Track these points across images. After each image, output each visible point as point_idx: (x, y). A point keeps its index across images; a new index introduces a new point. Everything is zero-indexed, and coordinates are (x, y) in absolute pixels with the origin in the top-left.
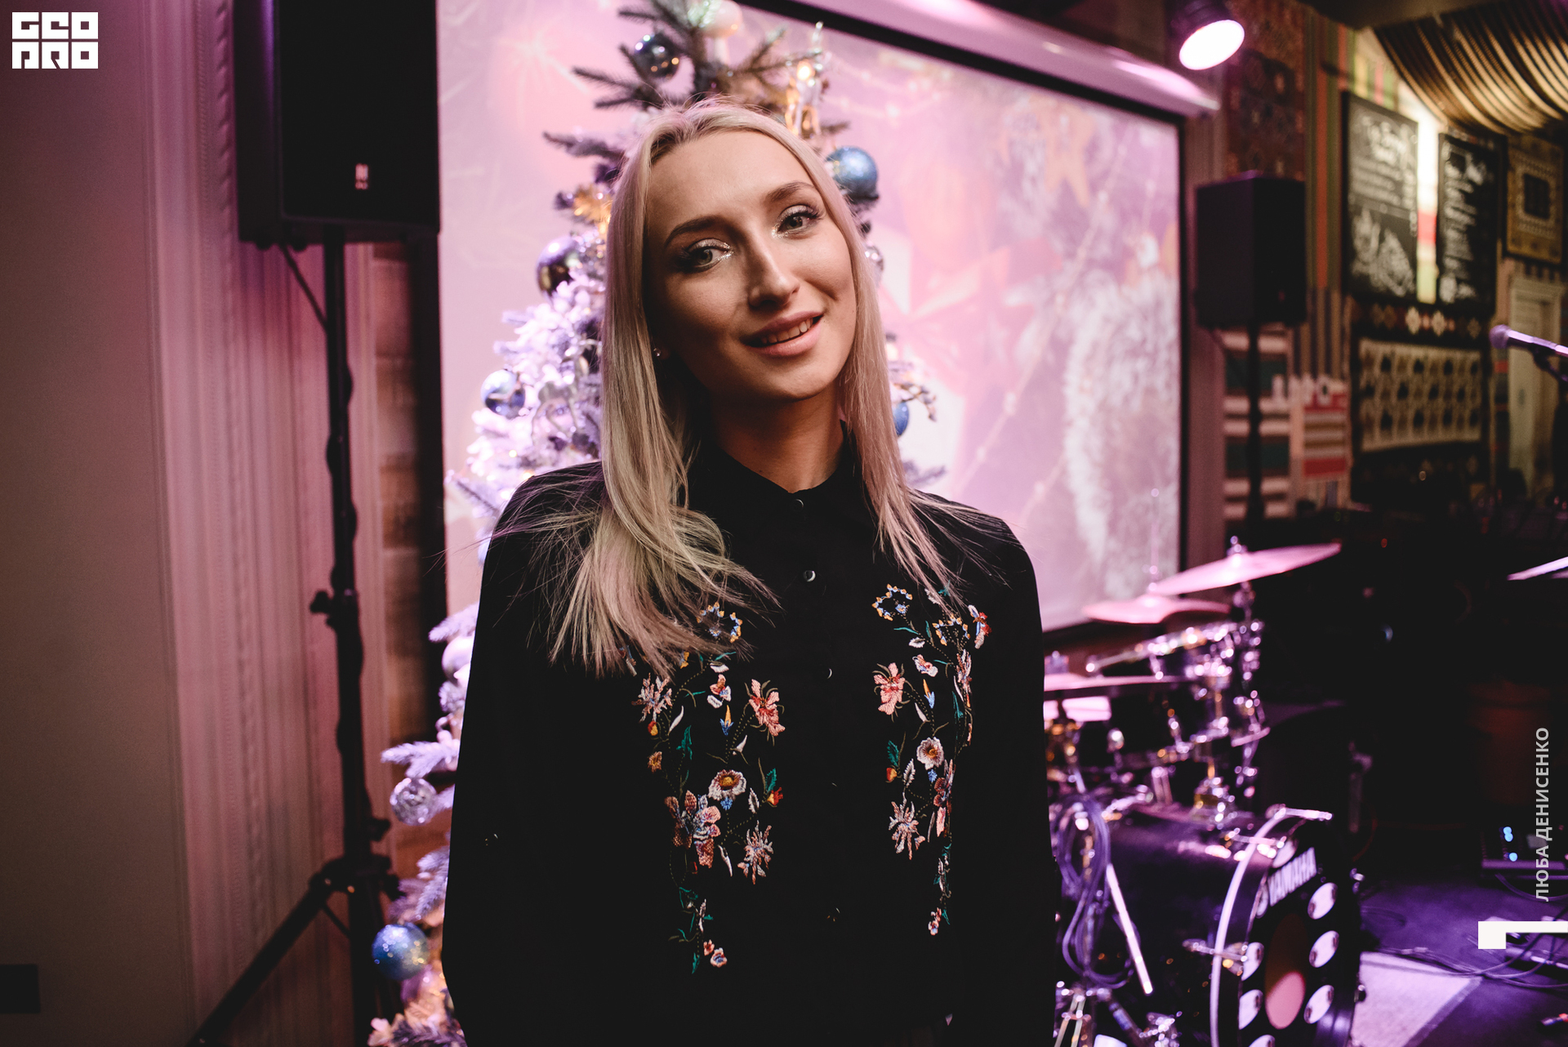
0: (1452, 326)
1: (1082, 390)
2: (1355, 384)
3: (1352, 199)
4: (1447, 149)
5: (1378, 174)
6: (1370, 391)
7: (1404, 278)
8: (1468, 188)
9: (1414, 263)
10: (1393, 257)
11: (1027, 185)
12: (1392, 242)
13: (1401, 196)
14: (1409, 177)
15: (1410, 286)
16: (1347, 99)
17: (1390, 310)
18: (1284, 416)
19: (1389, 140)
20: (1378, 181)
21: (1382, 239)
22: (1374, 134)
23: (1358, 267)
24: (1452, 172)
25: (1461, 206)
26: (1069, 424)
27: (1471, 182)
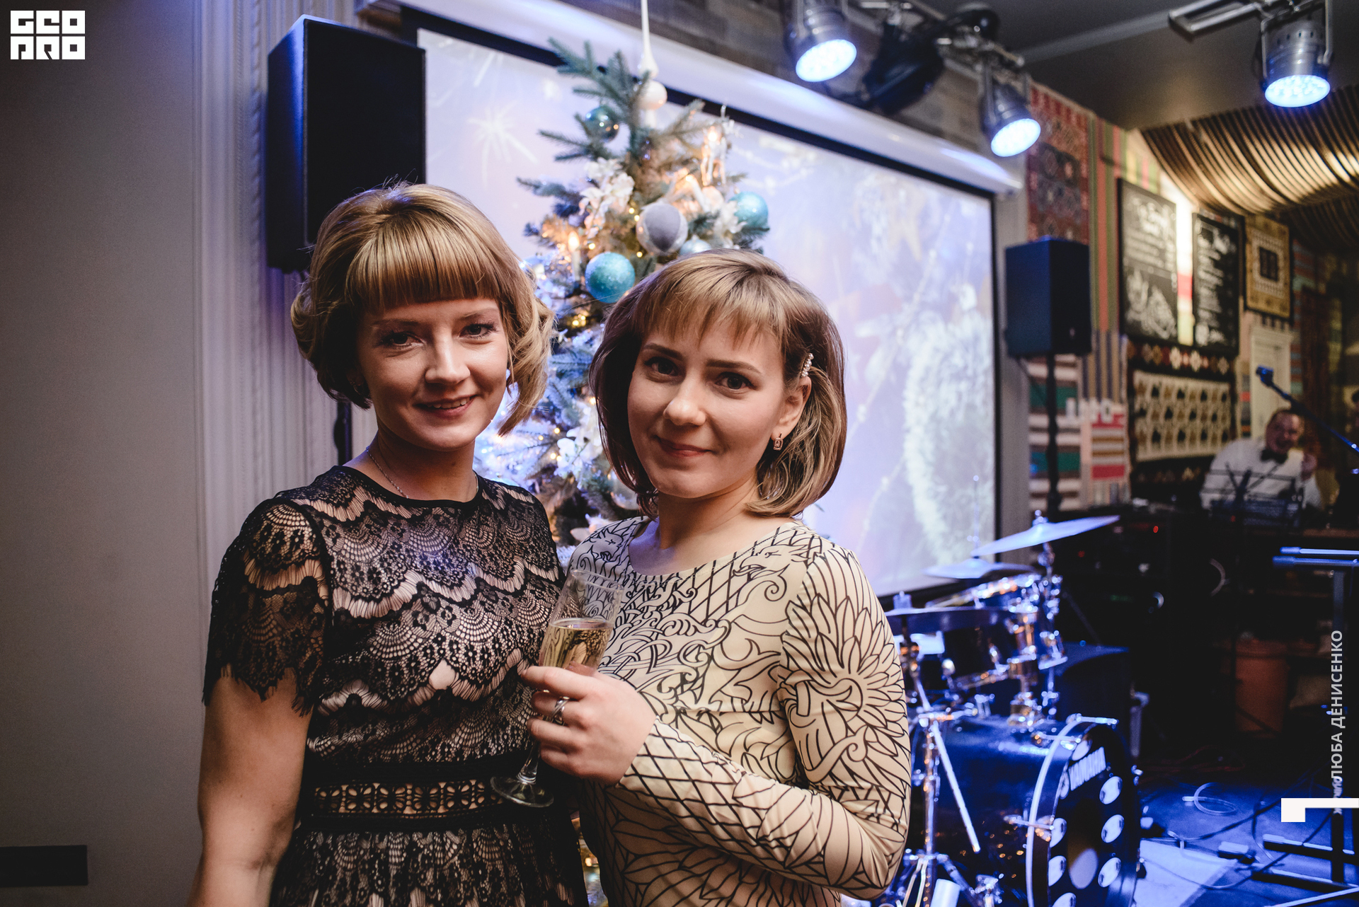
0: (1206, 363)
1: (917, 404)
2: (1131, 407)
3: (1126, 262)
4: (1199, 225)
5: (1145, 243)
6: (1143, 413)
7: (1168, 324)
8: (1216, 256)
9: (1175, 313)
10: (1159, 308)
11: (874, 243)
12: (1158, 296)
13: (1164, 261)
14: (1170, 246)
15: (1174, 333)
16: (1120, 183)
17: (1157, 349)
18: (1076, 431)
19: (1154, 216)
20: (1146, 248)
21: (1150, 294)
22: (1142, 212)
23: (1131, 316)
24: (1203, 243)
25: (1211, 269)
26: (908, 431)
27: (1218, 251)
